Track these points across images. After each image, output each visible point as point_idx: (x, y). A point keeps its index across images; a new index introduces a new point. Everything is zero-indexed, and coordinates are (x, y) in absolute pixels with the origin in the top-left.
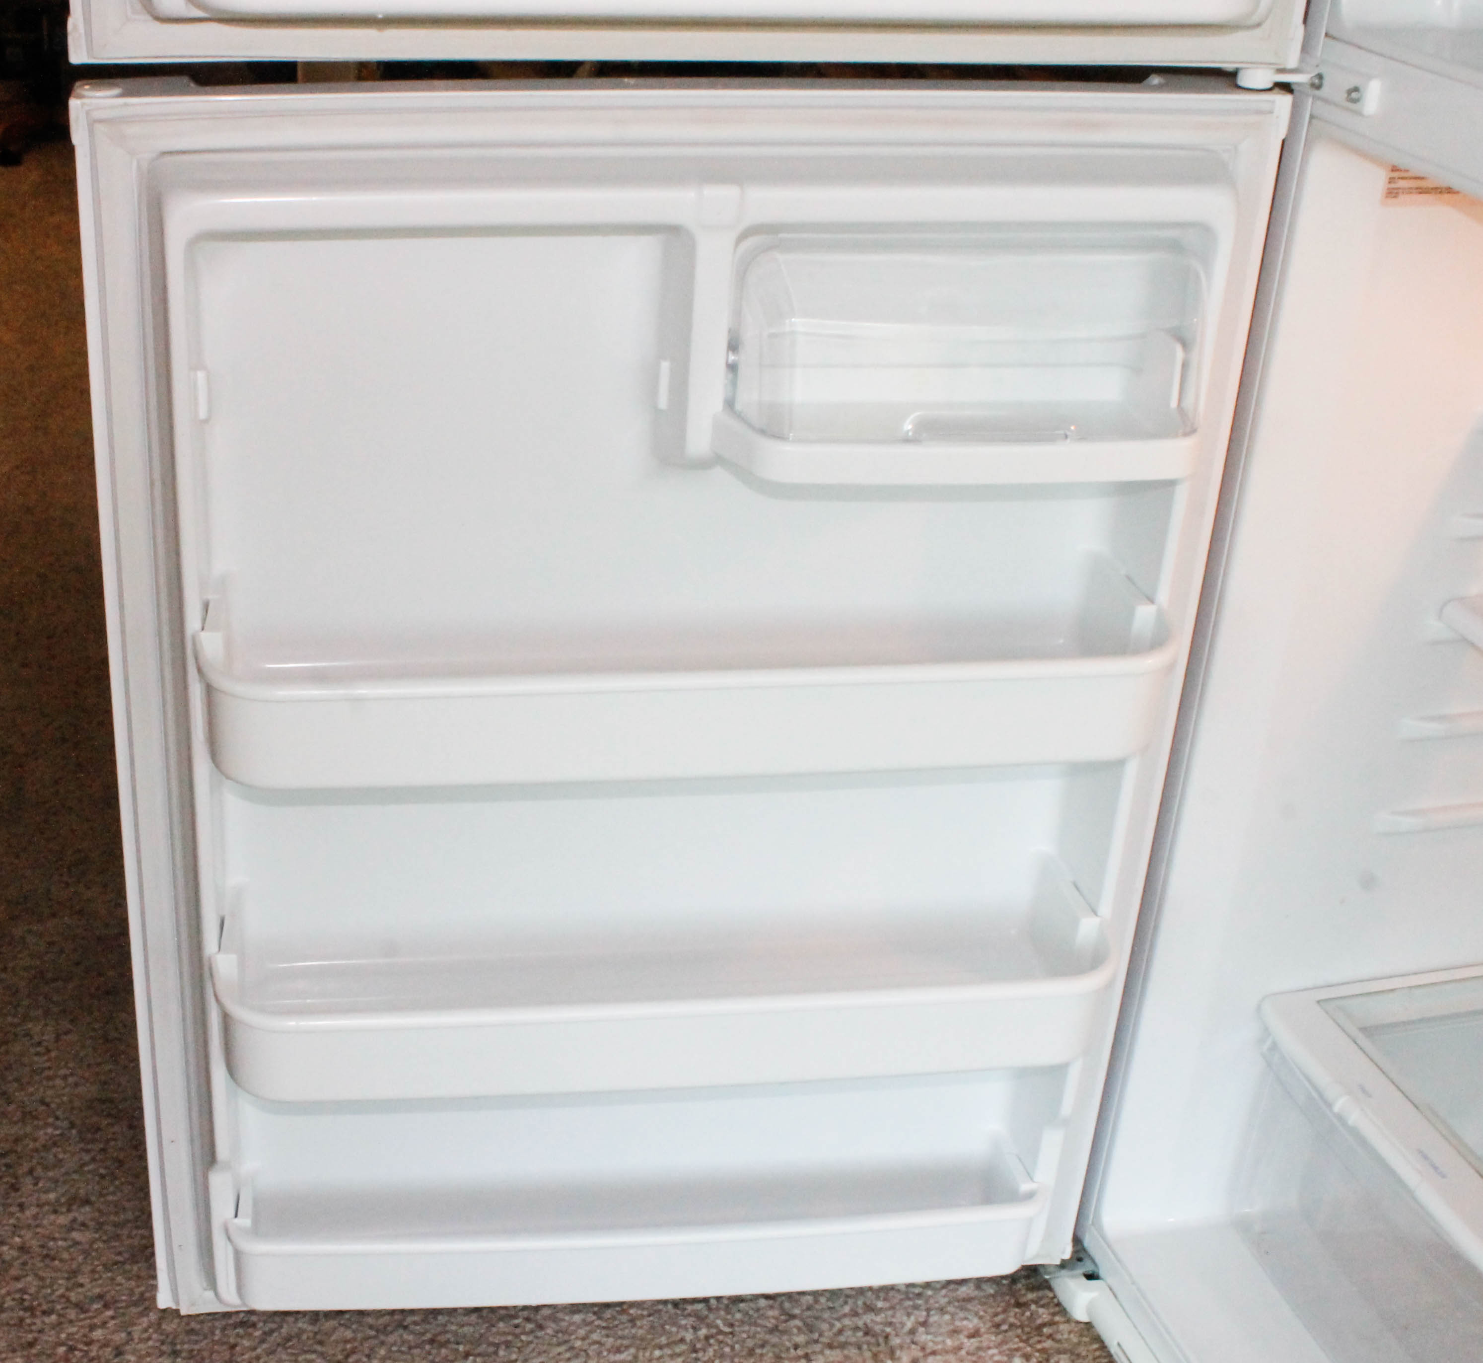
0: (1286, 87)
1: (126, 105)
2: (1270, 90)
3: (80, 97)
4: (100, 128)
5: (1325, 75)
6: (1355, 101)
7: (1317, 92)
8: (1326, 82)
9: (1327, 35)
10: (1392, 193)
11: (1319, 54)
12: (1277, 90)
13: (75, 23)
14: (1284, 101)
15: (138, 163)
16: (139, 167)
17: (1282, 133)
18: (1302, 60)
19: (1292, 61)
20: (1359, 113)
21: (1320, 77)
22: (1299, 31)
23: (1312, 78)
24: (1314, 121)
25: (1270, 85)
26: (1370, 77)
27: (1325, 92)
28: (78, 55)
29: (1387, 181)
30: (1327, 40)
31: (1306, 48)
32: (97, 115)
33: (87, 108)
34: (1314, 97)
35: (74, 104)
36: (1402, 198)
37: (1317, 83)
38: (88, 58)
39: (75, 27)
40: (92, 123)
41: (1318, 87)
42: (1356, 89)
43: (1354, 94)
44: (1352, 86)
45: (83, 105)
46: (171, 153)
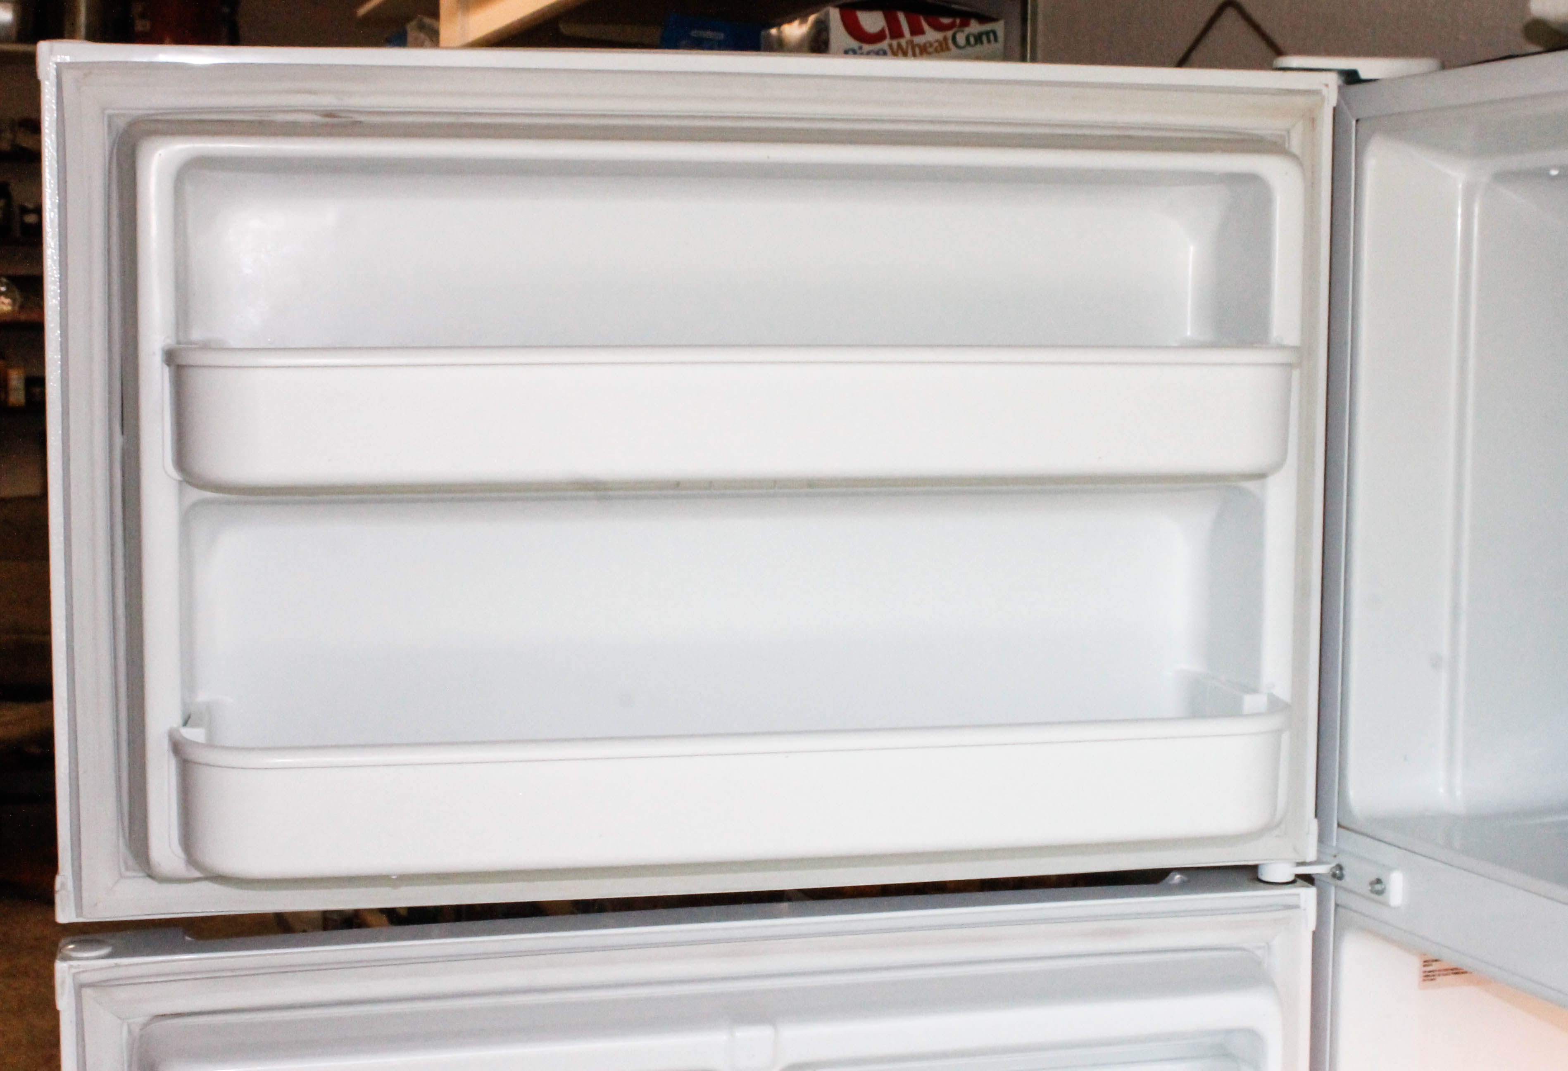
0: (1309, 879)
1: (117, 966)
2: (1293, 882)
3: (66, 958)
4: (87, 993)
5: (1344, 865)
6: (1380, 893)
7: (1339, 882)
8: (1346, 872)
9: (1339, 825)
10: (1429, 976)
11: (1334, 844)
12: (1300, 882)
13: (64, 880)
14: (1308, 895)
15: (129, 1026)
16: (130, 1032)
17: (1312, 926)
18: (1319, 852)
19: (1312, 856)
20: (1385, 904)
21: (1340, 867)
22: (1313, 826)
23: (1331, 869)
24: (1340, 910)
25: (1291, 878)
26: (1391, 869)
27: (1348, 881)
28: (65, 914)
29: (1422, 963)
30: (1342, 830)
31: (1322, 838)
32: (86, 978)
33: (74, 971)
34: (1336, 887)
35: (61, 968)
36: (1439, 979)
37: (1338, 874)
38: (77, 916)
39: (63, 885)
40: (80, 988)
41: (1340, 877)
42: (1379, 881)
43: (1378, 885)
44: (1373, 878)
45: (71, 967)
46: (164, 1016)
